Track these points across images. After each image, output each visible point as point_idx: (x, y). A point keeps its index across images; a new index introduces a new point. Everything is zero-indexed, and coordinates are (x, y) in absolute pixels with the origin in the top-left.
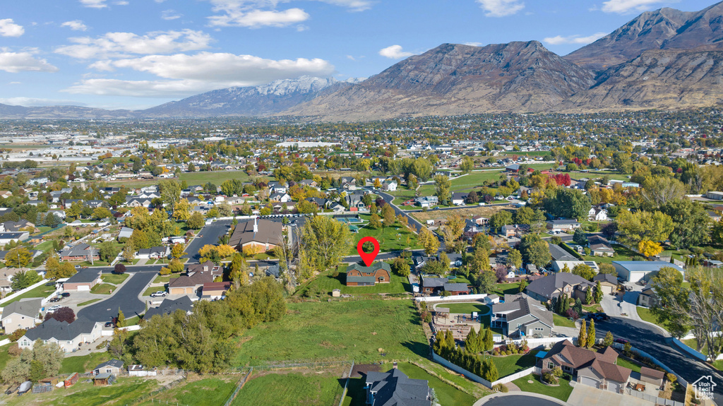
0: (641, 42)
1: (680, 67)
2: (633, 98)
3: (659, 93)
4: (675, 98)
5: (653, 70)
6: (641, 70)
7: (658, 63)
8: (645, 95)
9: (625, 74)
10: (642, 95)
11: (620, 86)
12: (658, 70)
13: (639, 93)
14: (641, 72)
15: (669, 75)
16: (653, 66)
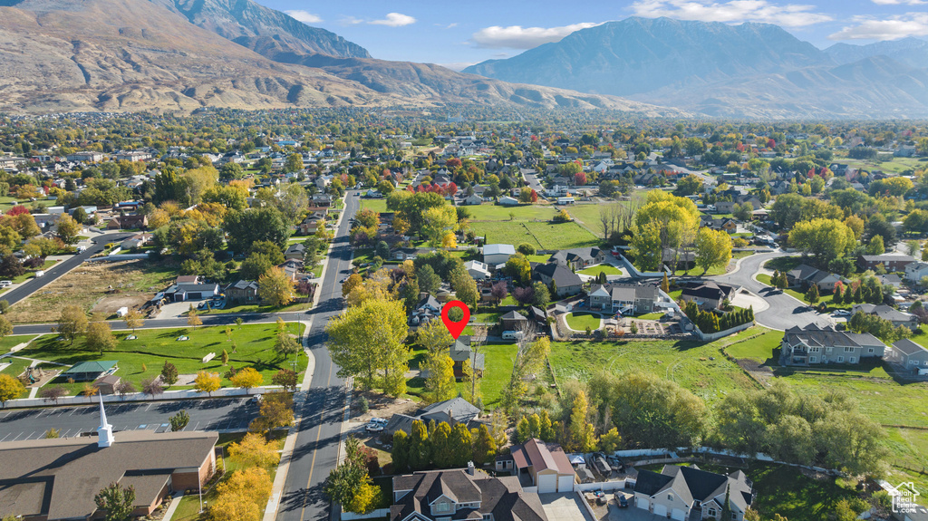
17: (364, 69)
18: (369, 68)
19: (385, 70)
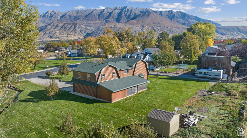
0: (50, 20)
1: (65, 27)
2: (53, 36)
3: (61, 35)
4: (66, 36)
6: (54, 27)
7: (59, 26)
8: (57, 35)
9: (49, 28)
10: (56, 35)
11: (48, 32)
12: (59, 28)
13: (54, 34)
15: (63, 29)
16: (57, 26)
17: (219, 29)
18: (220, 29)
19: (226, 29)
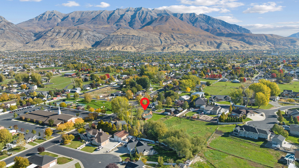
0: (49, 23)
1: (69, 34)
2: (55, 45)
3: (64, 43)
4: (70, 45)
5: (59, 34)
6: (55, 34)
7: (61, 32)
8: (59, 44)
9: (49, 35)
10: (58, 44)
11: (48, 40)
12: (62, 34)
13: (56, 43)
14: (55, 35)
15: (66, 37)
16: (59, 33)
17: (246, 37)
19: (253, 37)
